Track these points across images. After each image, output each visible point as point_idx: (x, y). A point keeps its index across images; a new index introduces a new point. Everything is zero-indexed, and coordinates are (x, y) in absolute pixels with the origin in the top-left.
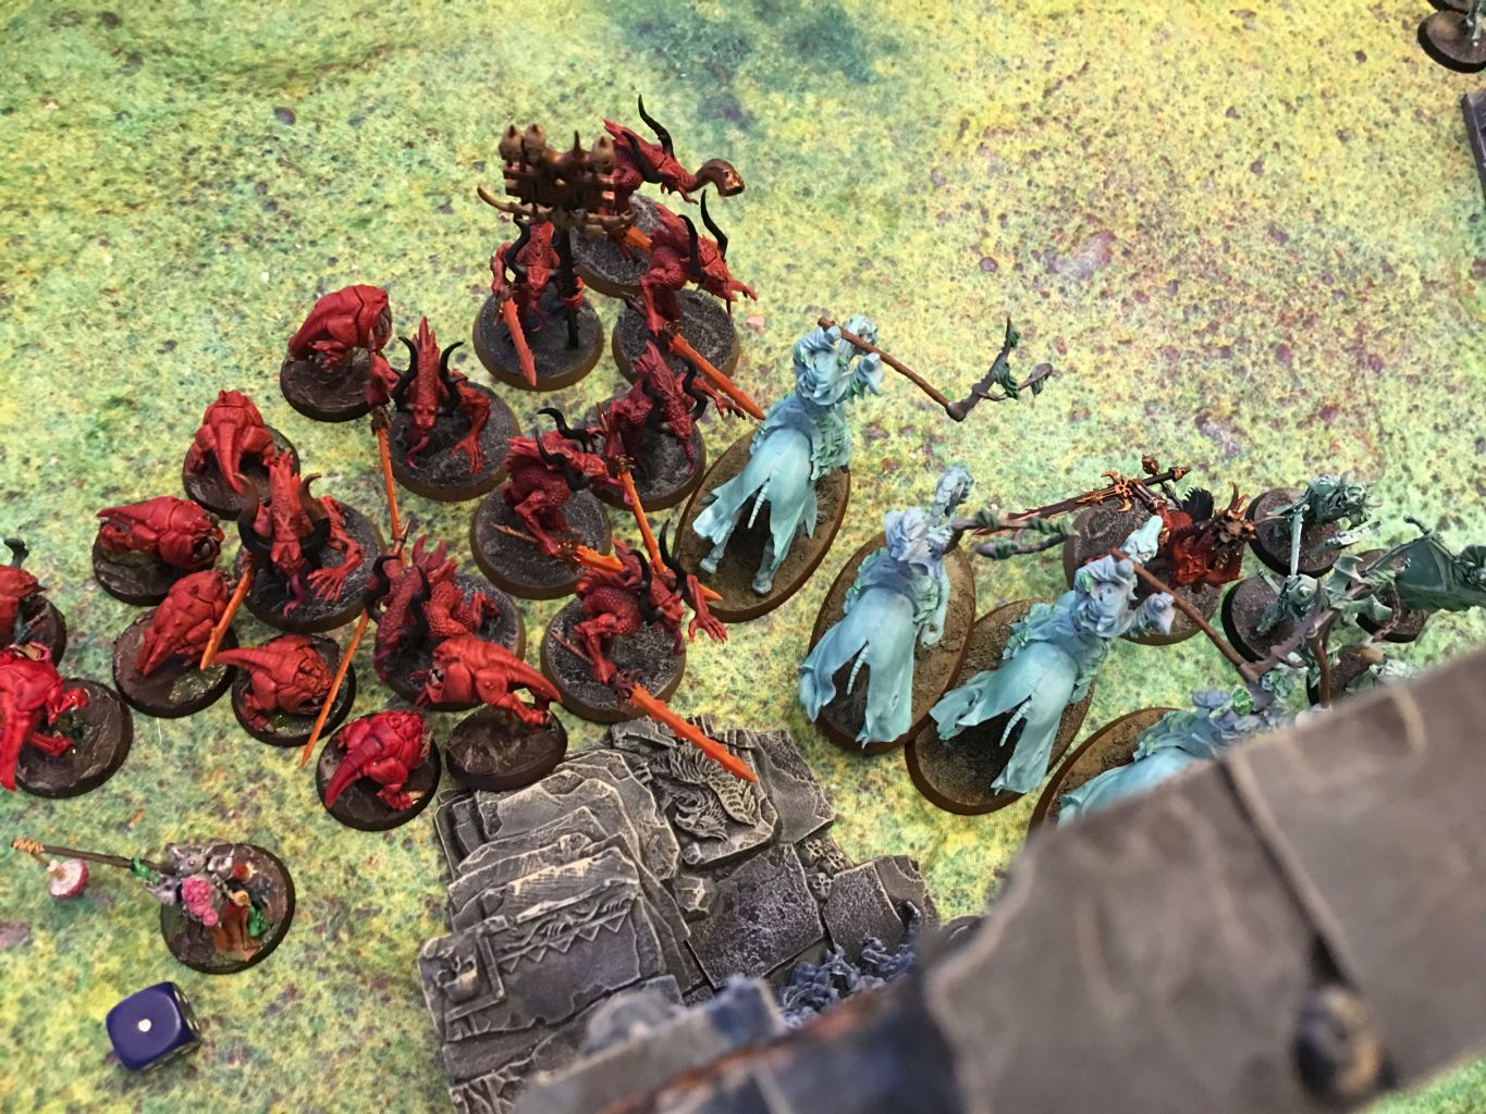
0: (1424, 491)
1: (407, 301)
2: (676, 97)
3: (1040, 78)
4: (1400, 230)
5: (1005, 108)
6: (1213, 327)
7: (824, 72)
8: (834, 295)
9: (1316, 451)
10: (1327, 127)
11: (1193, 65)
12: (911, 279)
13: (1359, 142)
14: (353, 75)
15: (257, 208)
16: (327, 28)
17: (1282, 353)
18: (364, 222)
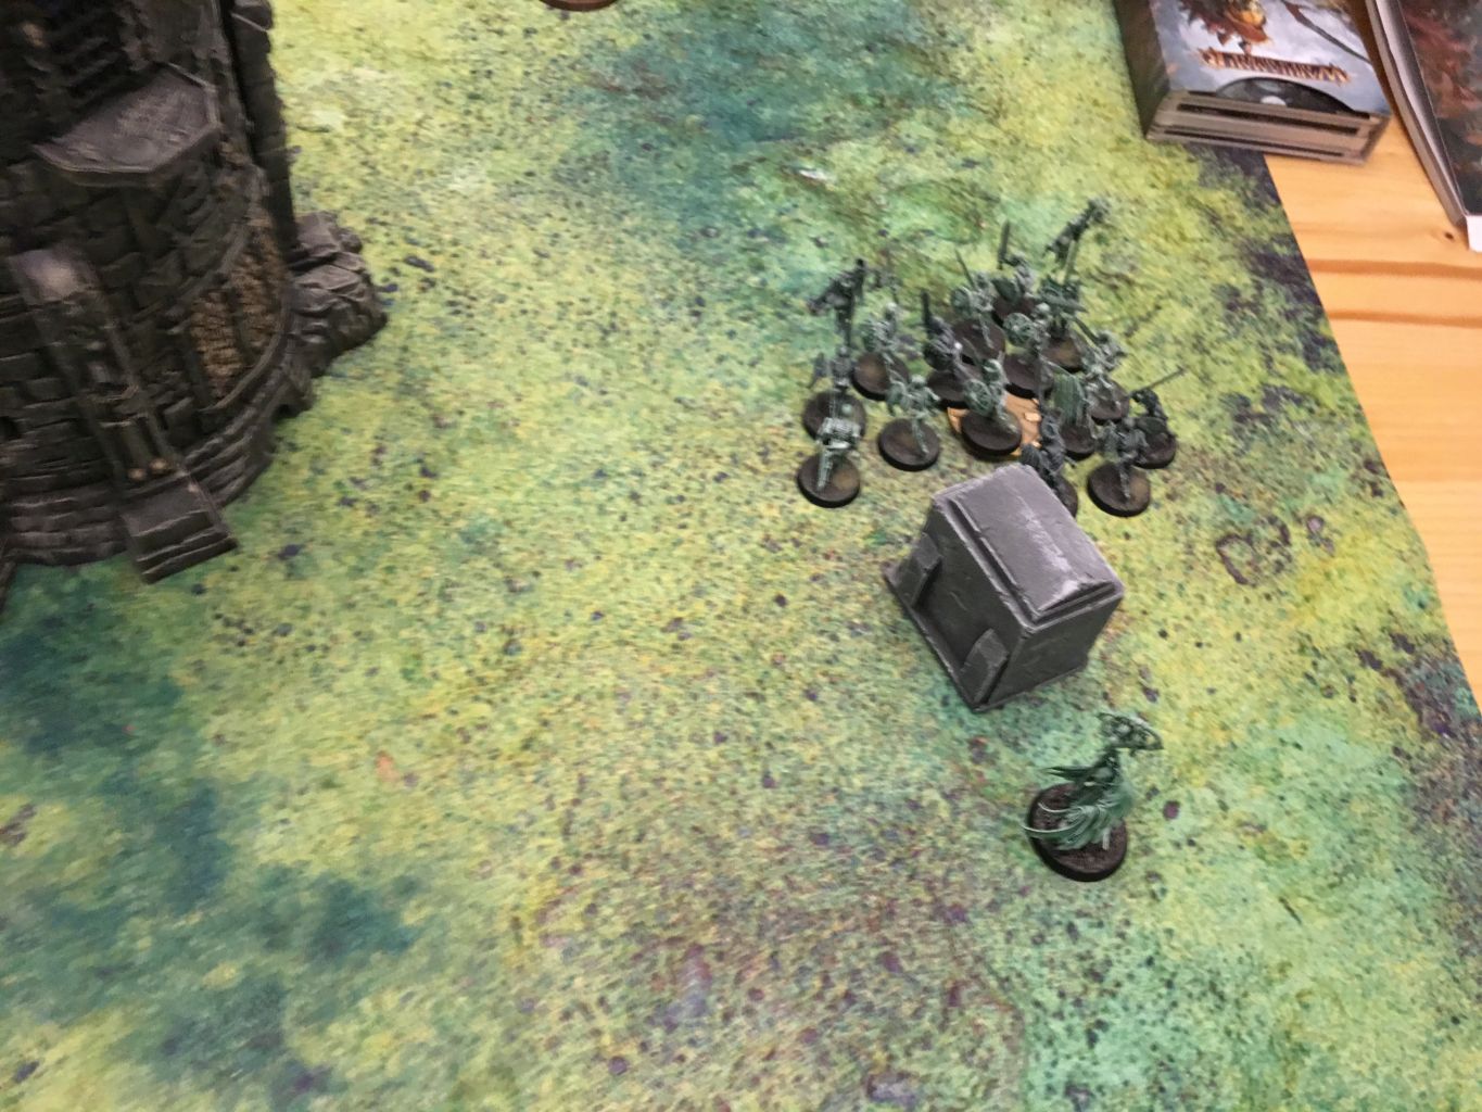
3: (548, 821)
5: (540, 878)
6: (826, 979)
7: (362, 964)
10: (795, 695)
13: (827, 693)
17: (888, 962)
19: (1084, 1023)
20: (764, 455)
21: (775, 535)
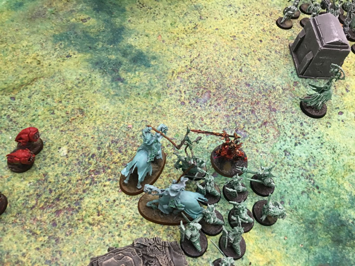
0: (290, 138)
1: (45, 137)
2: (106, 78)
3: (189, 59)
4: (276, 79)
5: (182, 67)
6: (236, 109)
7: (139, 66)
8: (148, 117)
9: (264, 133)
10: (255, 58)
11: (223, 50)
12: (165, 110)
13: (263, 61)
14: (29, 86)
15: (7, 121)
16: (22, 76)
17: (253, 111)
18: (34, 120)
19: (295, 141)
20: (271, 15)
21: (265, 29)
